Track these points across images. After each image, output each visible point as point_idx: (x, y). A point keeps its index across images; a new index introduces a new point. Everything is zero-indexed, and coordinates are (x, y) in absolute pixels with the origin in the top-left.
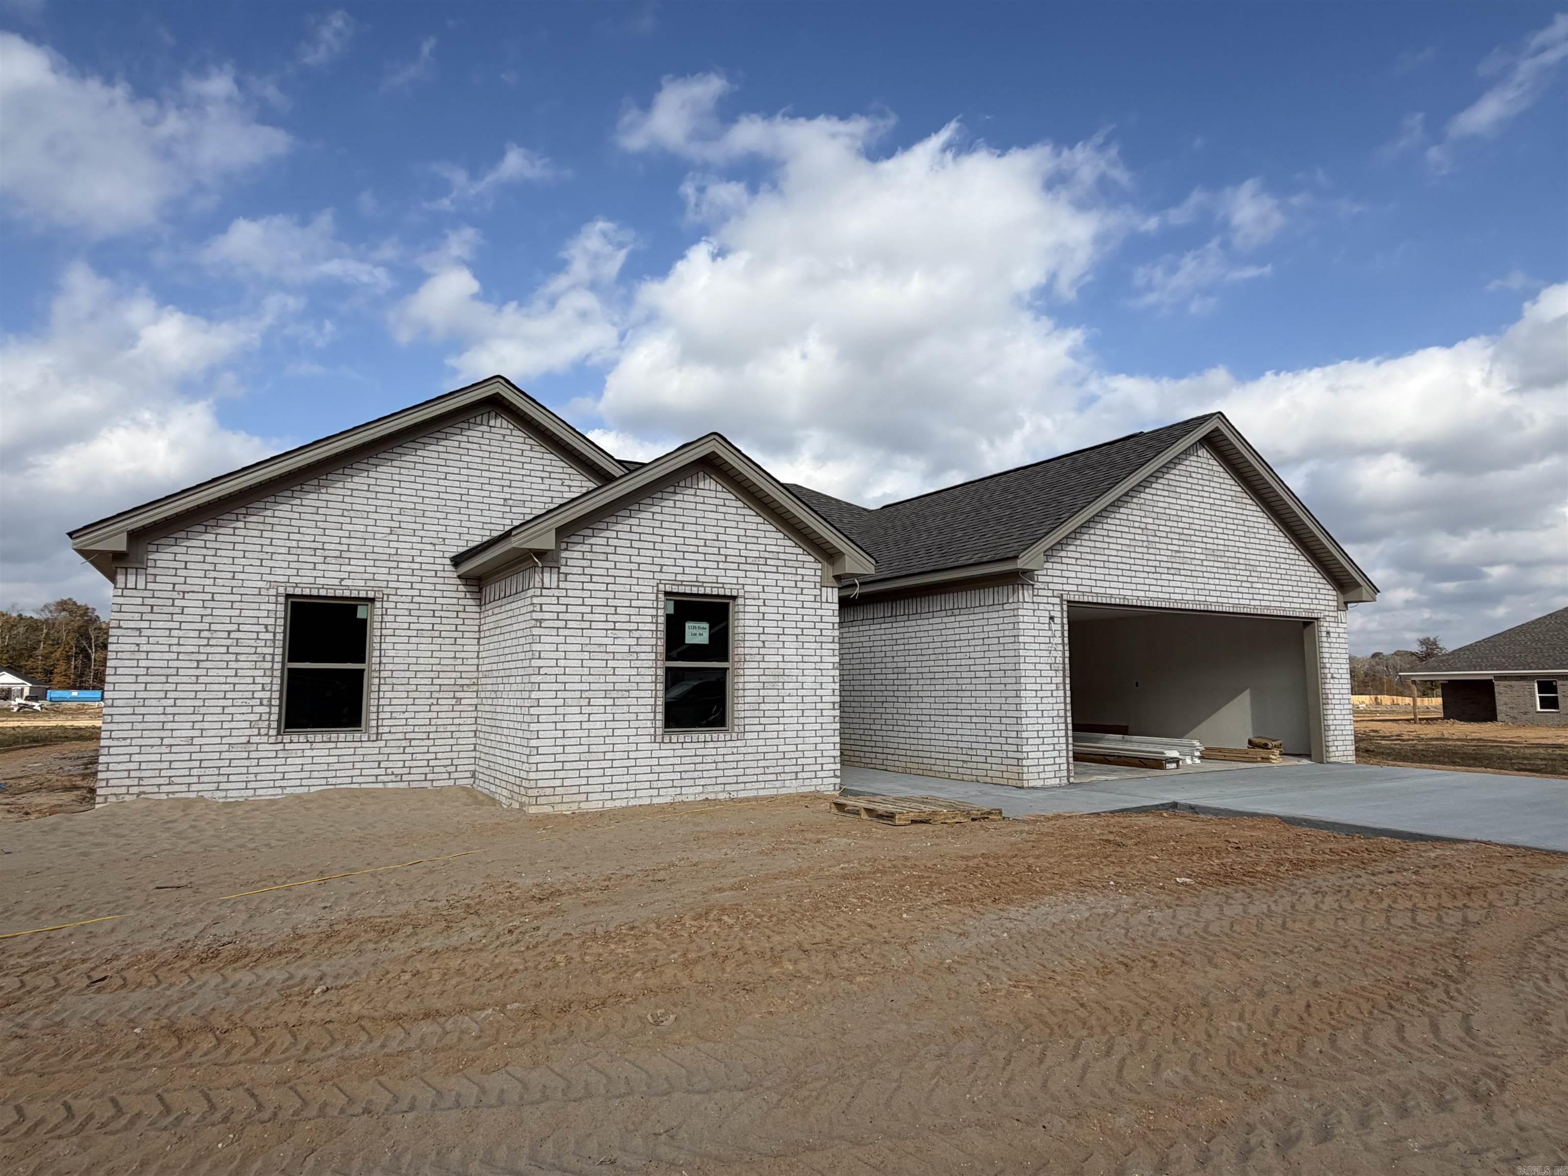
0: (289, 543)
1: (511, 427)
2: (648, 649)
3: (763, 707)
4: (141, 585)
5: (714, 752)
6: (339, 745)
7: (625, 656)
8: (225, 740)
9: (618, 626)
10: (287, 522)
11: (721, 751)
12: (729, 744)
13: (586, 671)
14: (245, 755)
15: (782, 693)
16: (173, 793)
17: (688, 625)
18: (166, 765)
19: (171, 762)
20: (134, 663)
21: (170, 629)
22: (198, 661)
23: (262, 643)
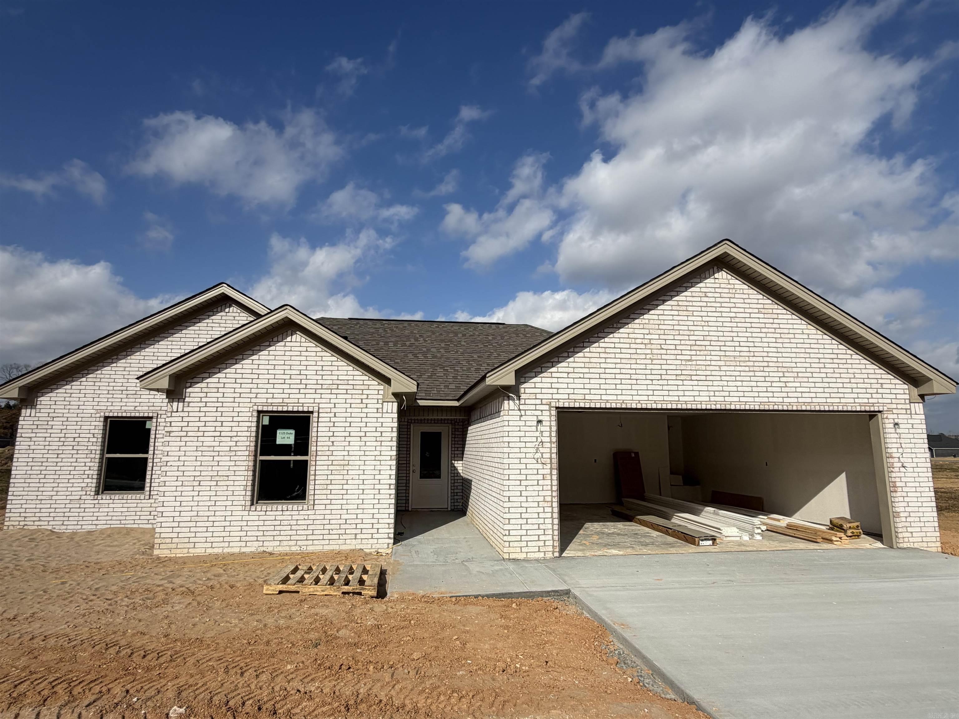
0: (108, 388)
1: (239, 311)
2: (244, 448)
3: (330, 487)
4: (33, 415)
5: (290, 518)
6: (129, 501)
7: (227, 454)
8: (68, 498)
9: (223, 434)
10: (108, 376)
11: (295, 517)
12: (301, 513)
13: (199, 463)
14: (78, 506)
15: (346, 477)
16: (40, 526)
17: (279, 431)
18: (38, 510)
19: (41, 509)
20: (27, 456)
21: (45, 437)
22: (58, 454)
23: (91, 444)
